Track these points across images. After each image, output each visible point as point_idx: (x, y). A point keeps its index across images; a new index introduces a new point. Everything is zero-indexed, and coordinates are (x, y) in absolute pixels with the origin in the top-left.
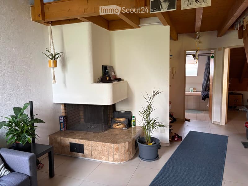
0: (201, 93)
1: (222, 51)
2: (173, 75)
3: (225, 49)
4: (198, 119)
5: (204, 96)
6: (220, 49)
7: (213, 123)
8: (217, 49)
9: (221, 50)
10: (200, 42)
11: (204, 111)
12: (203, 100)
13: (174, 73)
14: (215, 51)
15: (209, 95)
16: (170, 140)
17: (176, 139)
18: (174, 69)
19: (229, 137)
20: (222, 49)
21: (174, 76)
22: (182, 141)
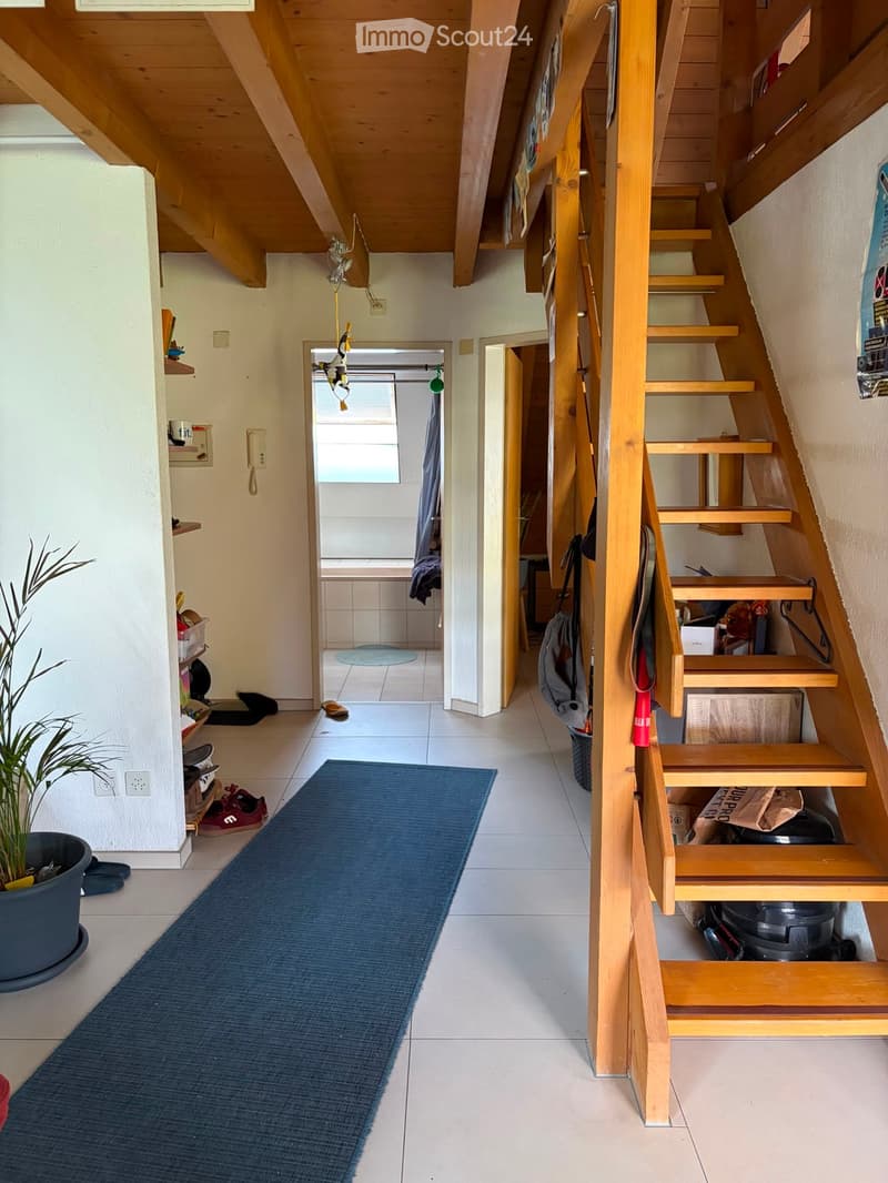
0: (411, 565)
1: (474, 358)
2: (252, 473)
3: (487, 347)
4: (386, 693)
5: (419, 580)
6: (466, 347)
7: (451, 711)
8: (455, 348)
9: (471, 352)
10: (376, 304)
11: (426, 649)
12: (415, 599)
13: (256, 460)
14: (447, 355)
15: (440, 572)
16: (191, 827)
17: (230, 819)
18: (255, 439)
19: (498, 776)
20: (476, 346)
21: (257, 472)
22: (265, 823)
